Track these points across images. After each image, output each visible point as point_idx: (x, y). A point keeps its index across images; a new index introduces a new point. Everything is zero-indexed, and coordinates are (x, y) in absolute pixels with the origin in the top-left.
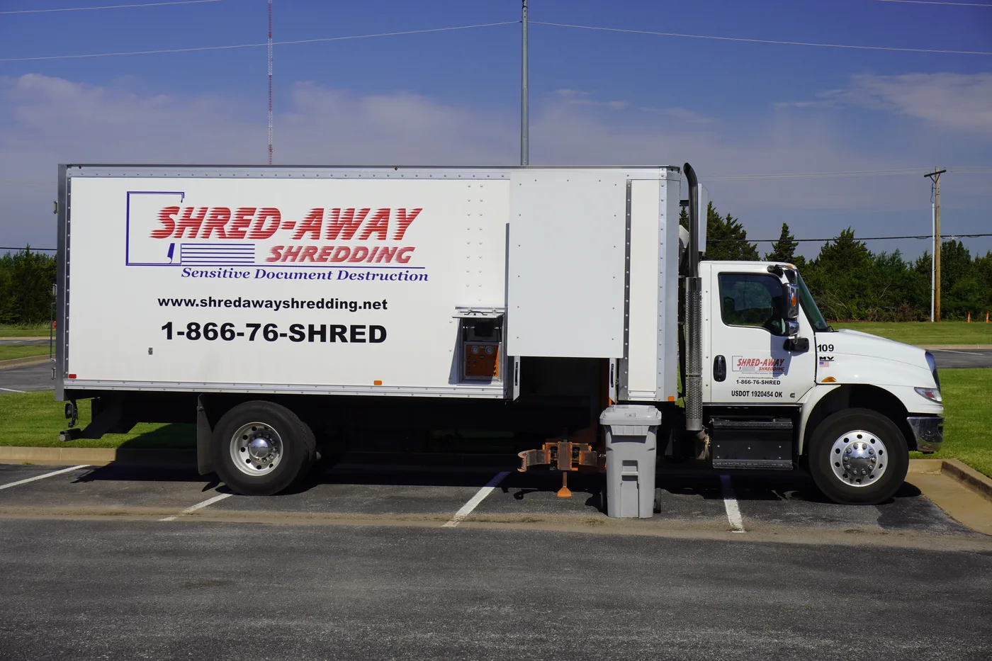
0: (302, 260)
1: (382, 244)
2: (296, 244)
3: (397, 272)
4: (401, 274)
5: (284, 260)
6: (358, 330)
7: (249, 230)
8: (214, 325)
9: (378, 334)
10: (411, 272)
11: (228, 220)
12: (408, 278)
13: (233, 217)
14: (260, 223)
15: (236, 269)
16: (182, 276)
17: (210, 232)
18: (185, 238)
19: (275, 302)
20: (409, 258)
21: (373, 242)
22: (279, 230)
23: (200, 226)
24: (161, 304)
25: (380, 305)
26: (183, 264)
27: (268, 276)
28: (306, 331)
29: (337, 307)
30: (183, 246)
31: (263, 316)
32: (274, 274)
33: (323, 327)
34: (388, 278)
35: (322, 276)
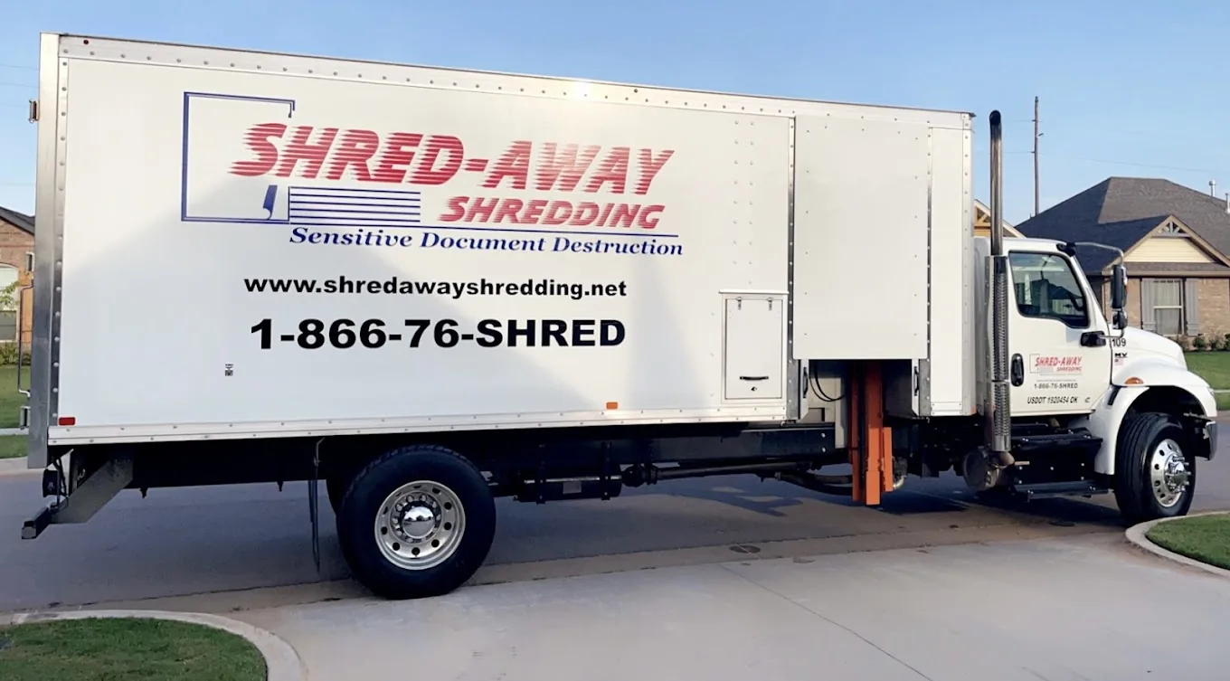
0: (499, 220)
1: (618, 200)
2: (489, 195)
4: (645, 244)
5: (470, 218)
6: (583, 327)
7: (411, 169)
8: (350, 323)
9: (612, 333)
11: (374, 152)
12: (655, 250)
13: (383, 147)
14: (430, 159)
15: (387, 231)
16: (291, 240)
17: (343, 169)
18: (297, 178)
19: (455, 285)
20: (655, 221)
21: (605, 196)
22: (461, 172)
23: (323, 158)
24: (251, 289)
25: (615, 289)
26: (292, 220)
27: (442, 244)
28: (504, 331)
29: (552, 293)
30: (292, 191)
31: (434, 308)
32: (452, 242)
33: (531, 324)
34: (628, 249)
35: (529, 245)
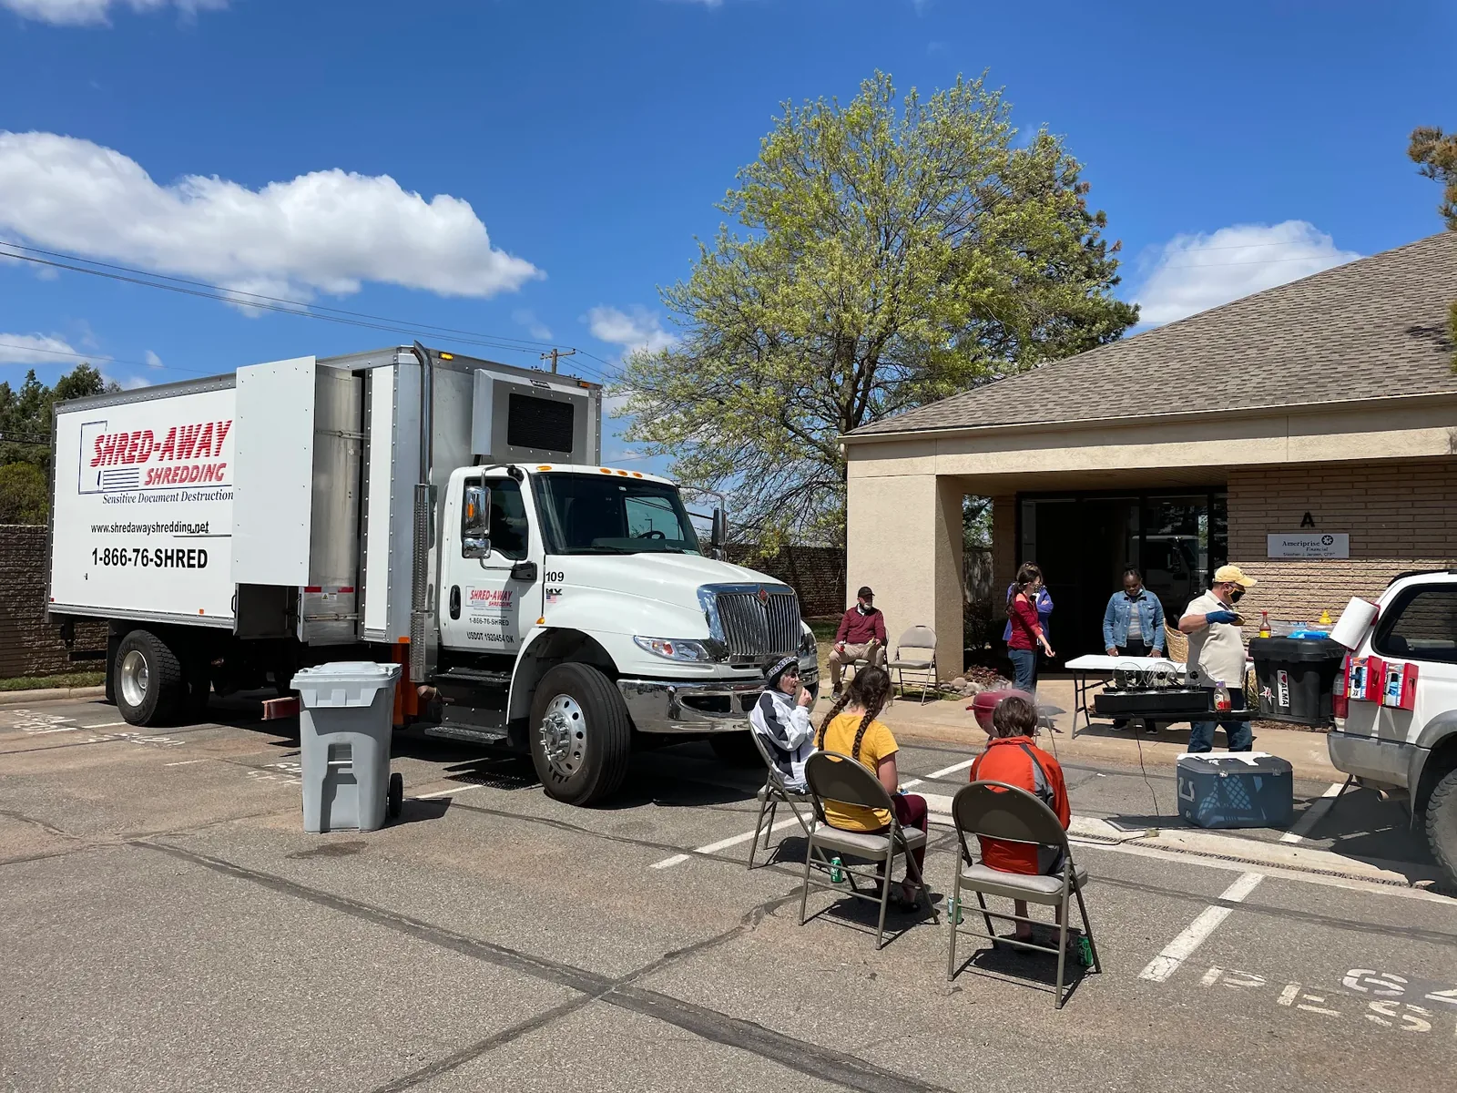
0: (163, 482)
1: (207, 462)
2: (161, 466)
3: (214, 490)
4: (217, 493)
5: (154, 483)
6: (192, 555)
7: (137, 454)
8: (117, 551)
9: (203, 559)
10: (226, 490)
11: (128, 445)
12: (221, 497)
13: (130, 443)
14: (143, 446)
15: (129, 494)
16: (103, 502)
17: (118, 457)
18: (106, 466)
19: (148, 527)
20: (223, 474)
21: (202, 461)
22: (152, 452)
23: (113, 453)
24: (93, 531)
25: (204, 528)
26: (105, 490)
27: (145, 500)
28: (163, 556)
29: (180, 531)
30: (105, 474)
31: (140, 540)
32: (148, 498)
33: (172, 552)
34: (210, 497)
35: (173, 498)
